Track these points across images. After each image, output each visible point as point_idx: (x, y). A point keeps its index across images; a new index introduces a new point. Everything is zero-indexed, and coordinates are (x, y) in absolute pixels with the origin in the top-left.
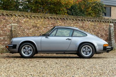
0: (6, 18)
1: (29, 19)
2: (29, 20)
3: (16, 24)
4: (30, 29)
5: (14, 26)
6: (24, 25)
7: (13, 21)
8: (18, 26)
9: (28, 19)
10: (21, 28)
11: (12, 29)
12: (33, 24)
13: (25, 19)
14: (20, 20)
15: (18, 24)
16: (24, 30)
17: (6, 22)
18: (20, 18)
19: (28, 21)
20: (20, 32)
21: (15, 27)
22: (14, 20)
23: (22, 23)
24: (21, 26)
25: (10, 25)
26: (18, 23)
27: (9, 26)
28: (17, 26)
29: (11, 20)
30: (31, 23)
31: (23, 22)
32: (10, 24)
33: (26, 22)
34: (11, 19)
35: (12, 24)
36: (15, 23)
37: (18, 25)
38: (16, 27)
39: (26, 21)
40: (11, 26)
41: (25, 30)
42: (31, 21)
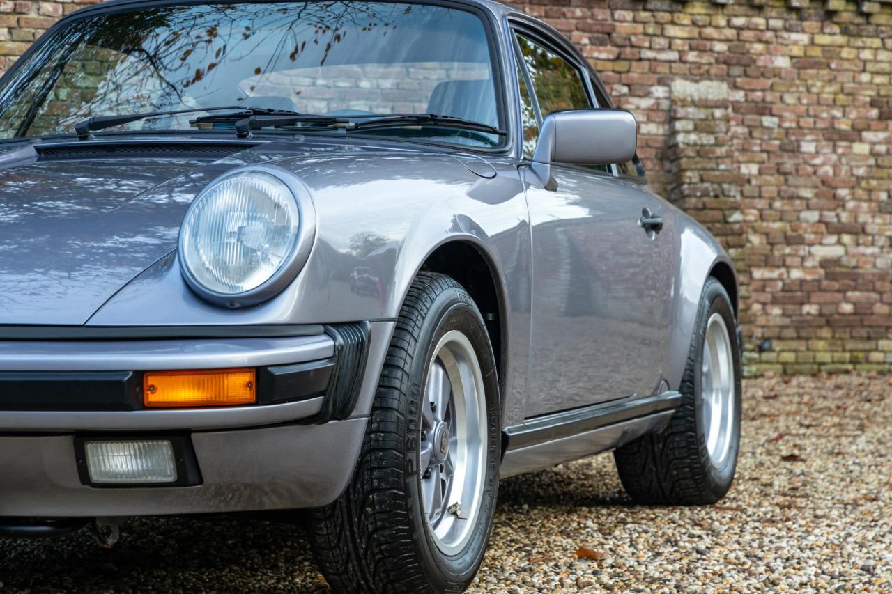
0: (624, 28)
1: (845, 32)
2: (840, 39)
3: (715, 90)
4: (855, 134)
5: (694, 103)
6: (790, 99)
7: (692, 56)
8: (736, 107)
9: (831, 37)
10: (768, 121)
11: (680, 138)
12: (879, 80)
13: (804, 38)
14: (759, 47)
15: (735, 87)
16: (795, 150)
17: (621, 66)
18: (760, 21)
19: (831, 52)
20: (754, 169)
21: (701, 114)
22: (699, 44)
23: (777, 73)
24: (763, 109)
25: (659, 91)
26: (736, 71)
27: (646, 103)
28: (723, 104)
29: (662, 42)
30: (865, 78)
31: (782, 62)
32: (661, 82)
33: (816, 65)
34: (672, 31)
35: (682, 87)
36: (707, 76)
37: (739, 96)
38: (718, 113)
39: (816, 52)
40: (665, 105)
41: (808, 147)
42: (866, 54)
